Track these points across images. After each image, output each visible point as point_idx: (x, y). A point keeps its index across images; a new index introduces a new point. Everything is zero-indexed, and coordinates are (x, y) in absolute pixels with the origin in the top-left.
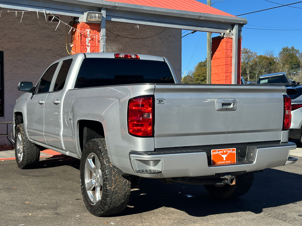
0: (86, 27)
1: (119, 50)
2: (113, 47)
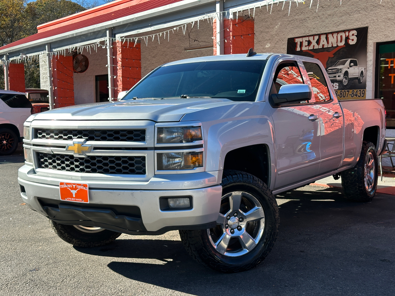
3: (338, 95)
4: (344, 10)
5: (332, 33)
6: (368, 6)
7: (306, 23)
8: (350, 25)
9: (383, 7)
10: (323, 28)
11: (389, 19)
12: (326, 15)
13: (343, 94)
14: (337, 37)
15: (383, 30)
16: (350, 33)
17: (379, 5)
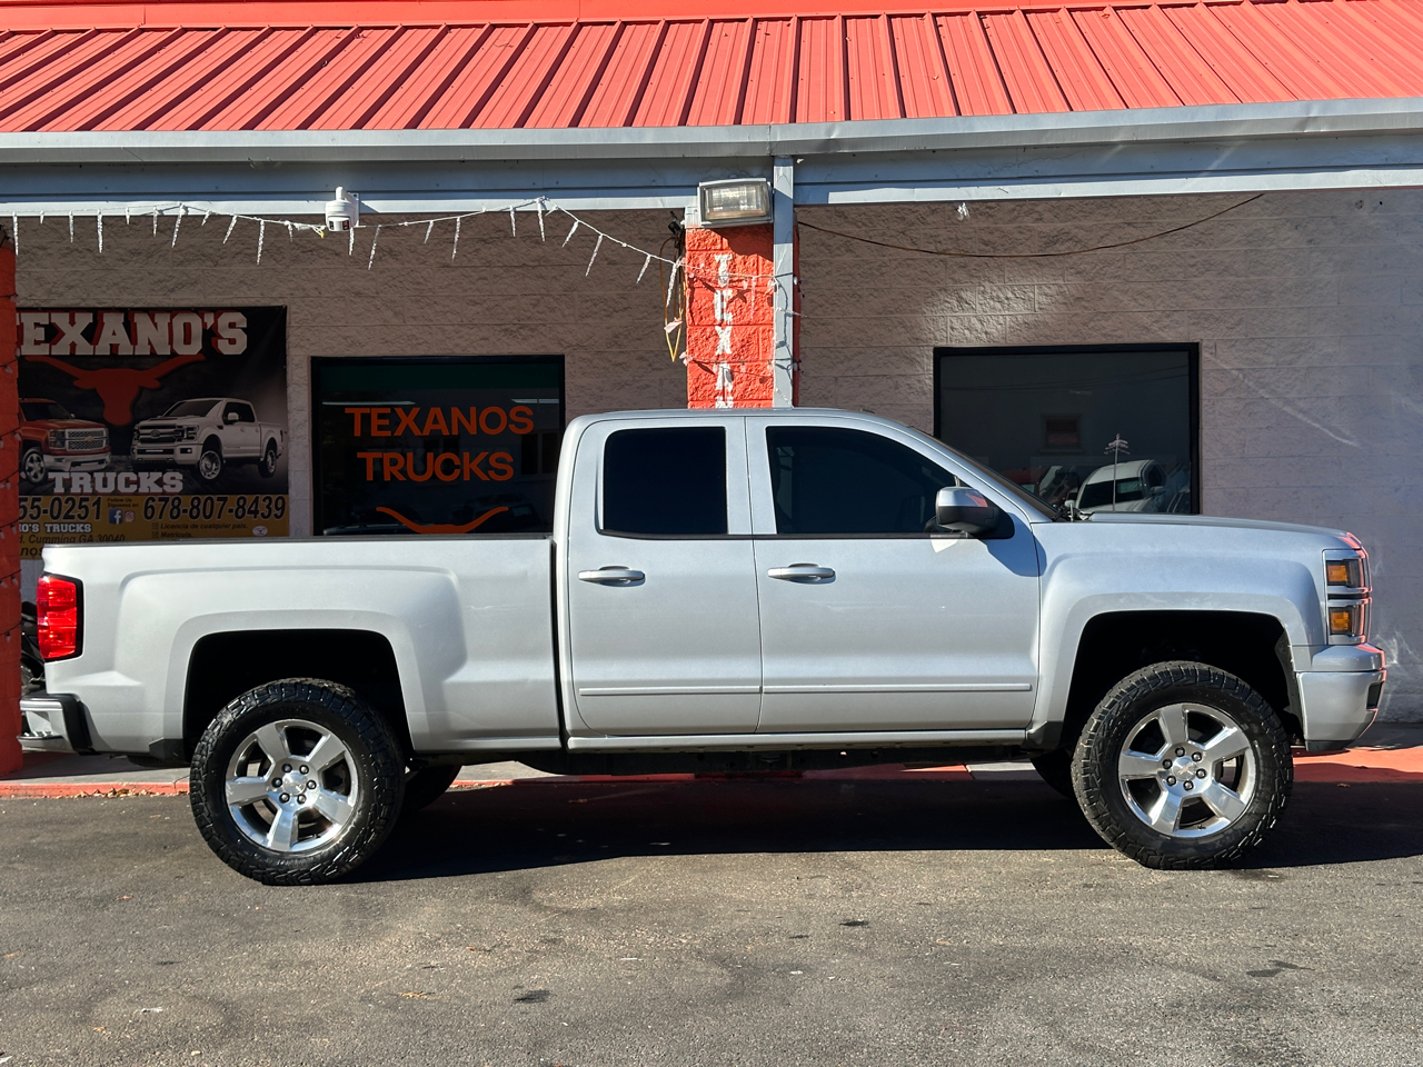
0: (714, 243)
1: (1065, 304)
2: (1037, 291)
3: (185, 511)
4: (192, 246)
5: (151, 312)
6: (281, 245)
7: (34, 264)
8: (219, 294)
9: (337, 255)
10: (110, 292)
11: (358, 294)
13: (201, 507)
14: (170, 325)
15: (340, 324)
16: (219, 320)
17: (322, 248)
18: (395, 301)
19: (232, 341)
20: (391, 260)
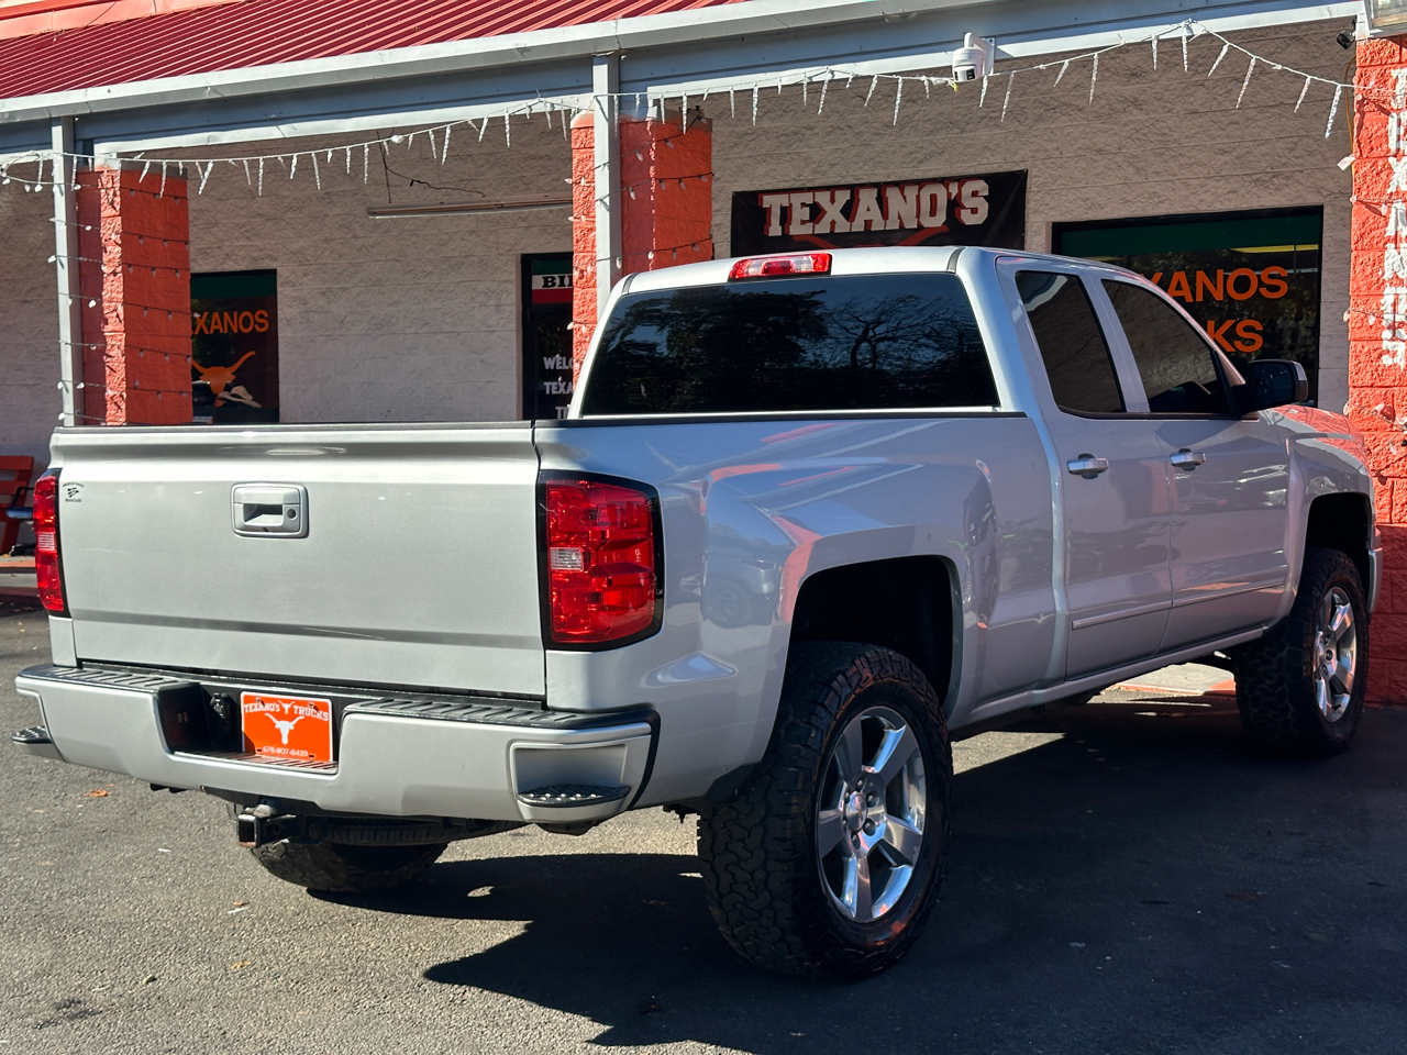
0: (1391, 56)
4: (941, 114)
5: (901, 185)
7: (802, 145)
8: (964, 162)
9: (1080, 110)
10: (865, 167)
11: (1100, 151)
12: (877, 125)
14: (918, 197)
15: (1080, 185)
16: (963, 189)
17: (1065, 104)
18: (1137, 156)
19: (974, 211)
20: (1135, 112)
